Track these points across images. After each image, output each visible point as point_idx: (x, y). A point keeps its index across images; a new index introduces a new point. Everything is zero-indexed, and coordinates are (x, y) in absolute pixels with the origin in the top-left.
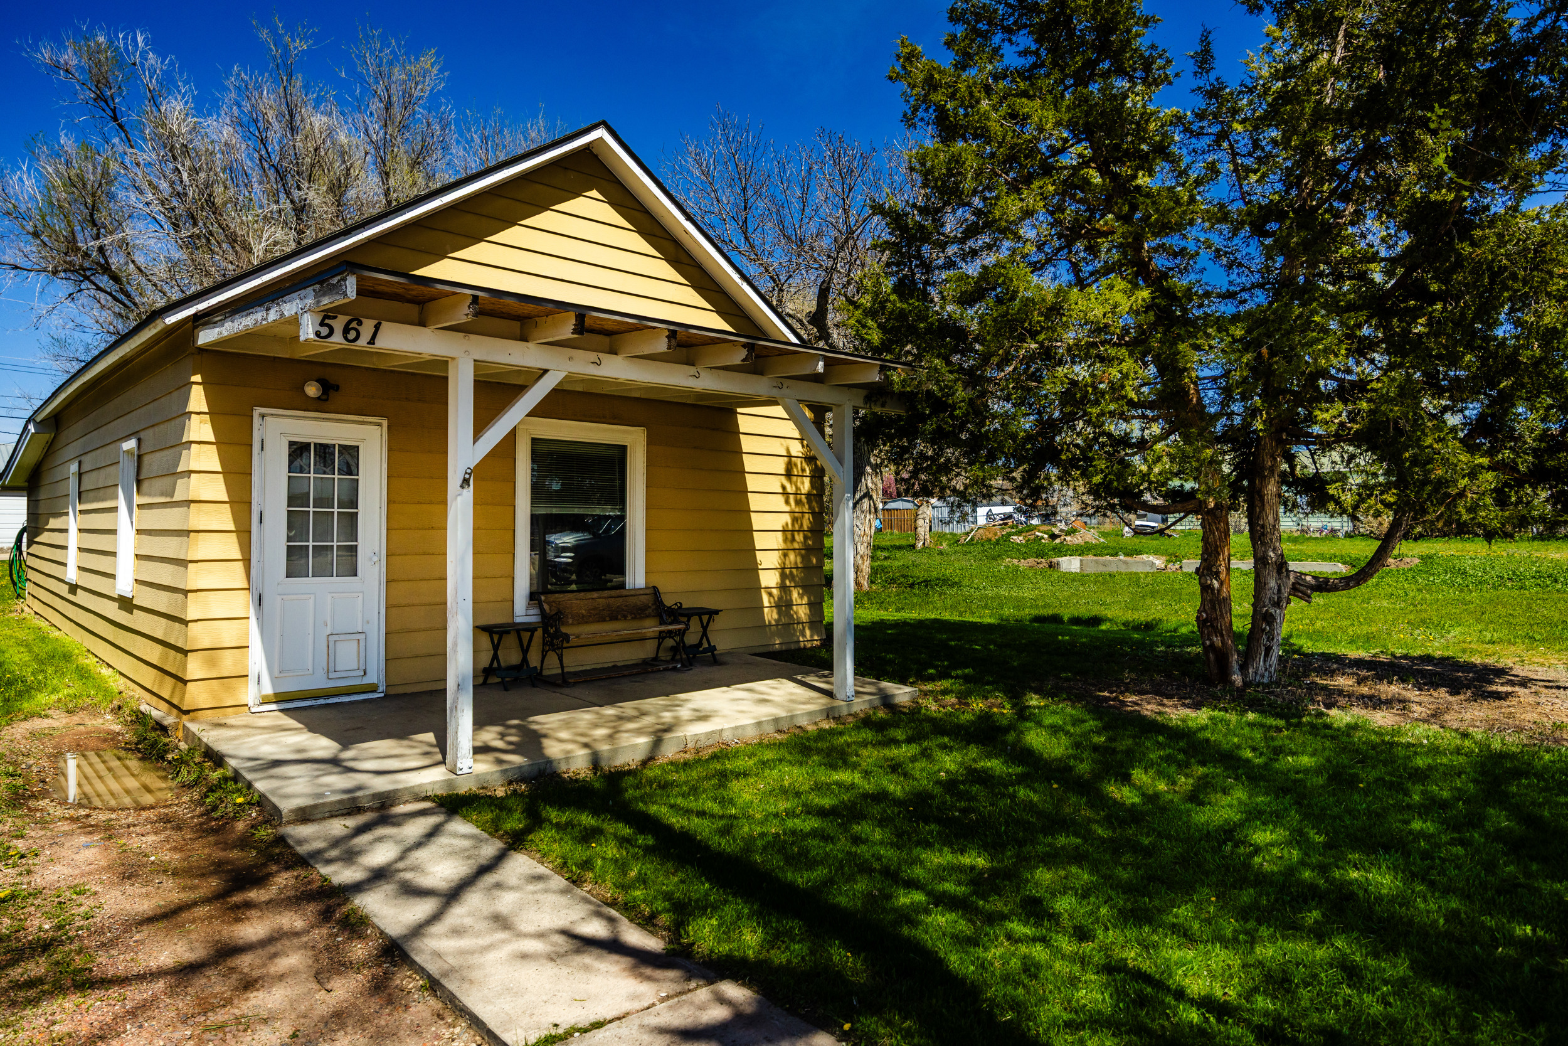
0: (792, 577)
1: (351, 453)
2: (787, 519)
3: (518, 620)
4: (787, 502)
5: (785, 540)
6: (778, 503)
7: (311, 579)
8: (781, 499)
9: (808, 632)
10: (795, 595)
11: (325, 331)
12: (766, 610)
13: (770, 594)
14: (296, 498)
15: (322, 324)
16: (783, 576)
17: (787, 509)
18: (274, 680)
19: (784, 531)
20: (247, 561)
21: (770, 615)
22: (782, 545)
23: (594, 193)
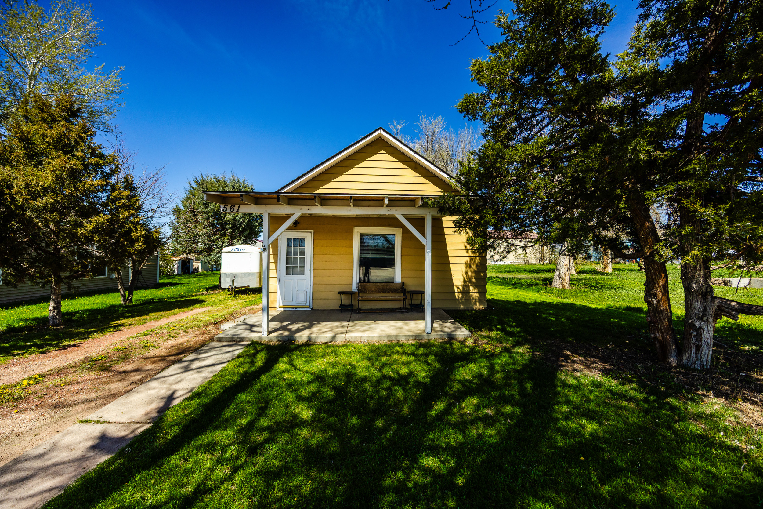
0: (470, 282)
1: (303, 240)
2: (468, 259)
3: (353, 291)
4: (467, 252)
5: (466, 267)
6: (464, 253)
7: (292, 275)
8: (465, 251)
9: (478, 304)
10: (471, 288)
11: (225, 209)
12: (456, 294)
13: (458, 288)
14: (288, 253)
15: (224, 208)
16: (465, 281)
17: (467, 255)
18: (283, 302)
19: (466, 264)
20: (277, 270)
21: (458, 295)
22: (464, 269)
23: (383, 152)
